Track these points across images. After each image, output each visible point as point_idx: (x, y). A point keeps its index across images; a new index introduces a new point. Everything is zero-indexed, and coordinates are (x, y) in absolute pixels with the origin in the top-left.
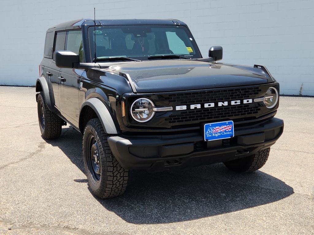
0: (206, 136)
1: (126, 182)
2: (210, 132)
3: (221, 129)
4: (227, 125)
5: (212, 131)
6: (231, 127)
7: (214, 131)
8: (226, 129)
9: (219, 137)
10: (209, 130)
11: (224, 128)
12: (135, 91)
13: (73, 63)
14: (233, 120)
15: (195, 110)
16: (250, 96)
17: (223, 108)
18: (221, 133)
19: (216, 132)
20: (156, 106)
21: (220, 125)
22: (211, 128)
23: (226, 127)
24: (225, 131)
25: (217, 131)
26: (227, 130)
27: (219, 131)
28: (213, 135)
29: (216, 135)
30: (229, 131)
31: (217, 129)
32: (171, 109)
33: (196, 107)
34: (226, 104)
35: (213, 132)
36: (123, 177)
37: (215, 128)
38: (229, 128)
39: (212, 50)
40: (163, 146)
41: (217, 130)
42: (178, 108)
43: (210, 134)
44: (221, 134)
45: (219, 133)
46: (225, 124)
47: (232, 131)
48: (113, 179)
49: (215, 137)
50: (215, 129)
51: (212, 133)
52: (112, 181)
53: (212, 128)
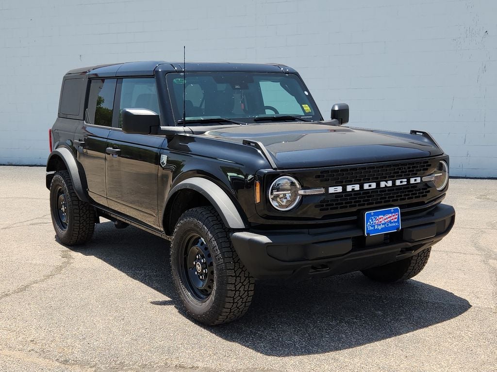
0: (367, 228)
1: (250, 299)
2: (372, 223)
3: (385, 219)
4: (392, 213)
6: (397, 216)
7: (377, 222)
8: (391, 218)
9: (382, 230)
10: (371, 221)
11: (389, 218)
12: (274, 166)
13: (150, 127)
14: (401, 207)
15: (353, 193)
16: (418, 172)
17: (387, 189)
18: (385, 224)
20: (303, 188)
21: (384, 214)
22: (373, 218)
23: (391, 217)
24: (391, 222)
25: (380, 222)
26: (393, 221)
27: (383, 222)
28: (376, 227)
29: (380, 228)
30: (395, 222)
32: (322, 191)
33: (354, 189)
34: (390, 184)
35: (375, 223)
36: (248, 291)
37: (378, 218)
38: (394, 217)
39: (336, 108)
40: (313, 243)
41: (380, 220)
42: (332, 190)
43: (372, 226)
44: (385, 226)
45: (383, 224)
46: (389, 212)
47: (398, 221)
48: (235, 294)
49: (377, 231)
50: (377, 220)
52: (233, 297)
53: (374, 218)
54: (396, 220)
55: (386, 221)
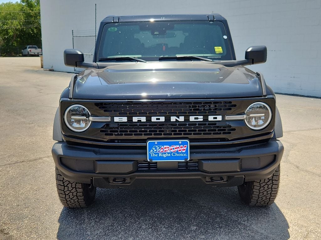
0: (150, 155)
2: (155, 151)
3: (171, 149)
4: (180, 145)
5: (159, 150)
6: (185, 148)
7: (162, 150)
8: (179, 149)
9: (167, 158)
10: (154, 149)
11: (176, 148)
12: (71, 96)
13: (76, 62)
14: (191, 140)
15: (138, 124)
16: (218, 111)
17: (178, 123)
18: (171, 153)
19: (164, 152)
20: (93, 115)
21: (170, 144)
22: (156, 146)
23: (178, 148)
24: (177, 152)
25: (166, 151)
26: (180, 152)
27: (169, 151)
28: (160, 155)
29: (164, 156)
30: (182, 153)
31: (165, 148)
32: (109, 119)
34: (182, 119)
37: (162, 147)
38: (183, 148)
39: (249, 50)
41: (165, 150)
42: (117, 119)
43: (155, 154)
44: (171, 155)
45: (168, 153)
46: (177, 144)
47: (187, 152)
48: (64, 189)
49: (162, 158)
50: (162, 149)
51: (157, 152)
53: (159, 147)
54: (184, 151)
55: (172, 151)
